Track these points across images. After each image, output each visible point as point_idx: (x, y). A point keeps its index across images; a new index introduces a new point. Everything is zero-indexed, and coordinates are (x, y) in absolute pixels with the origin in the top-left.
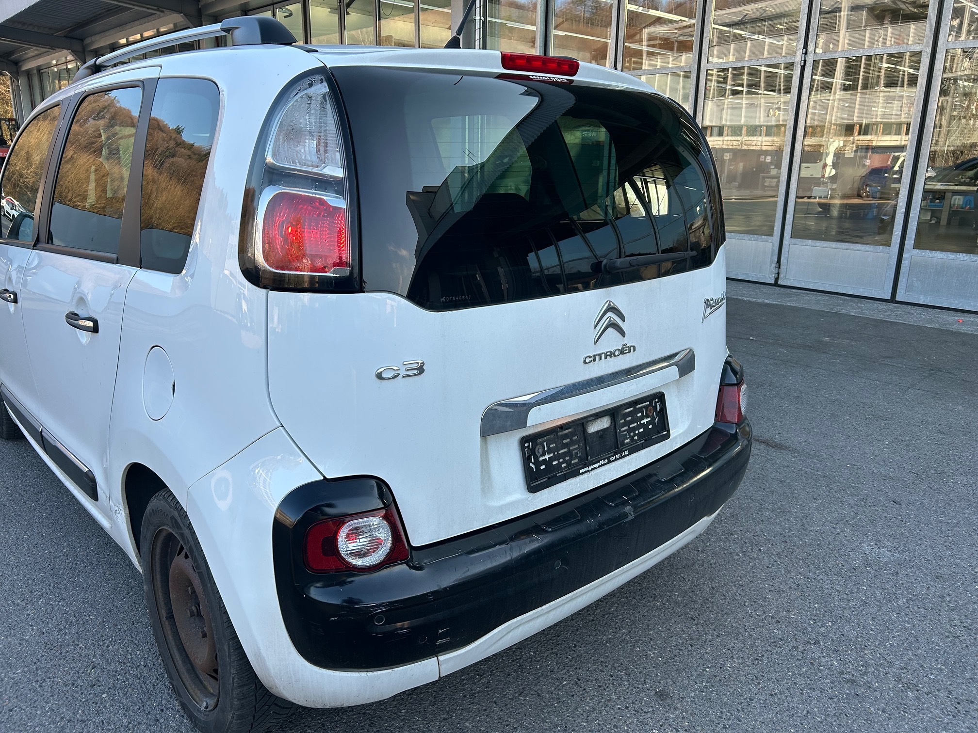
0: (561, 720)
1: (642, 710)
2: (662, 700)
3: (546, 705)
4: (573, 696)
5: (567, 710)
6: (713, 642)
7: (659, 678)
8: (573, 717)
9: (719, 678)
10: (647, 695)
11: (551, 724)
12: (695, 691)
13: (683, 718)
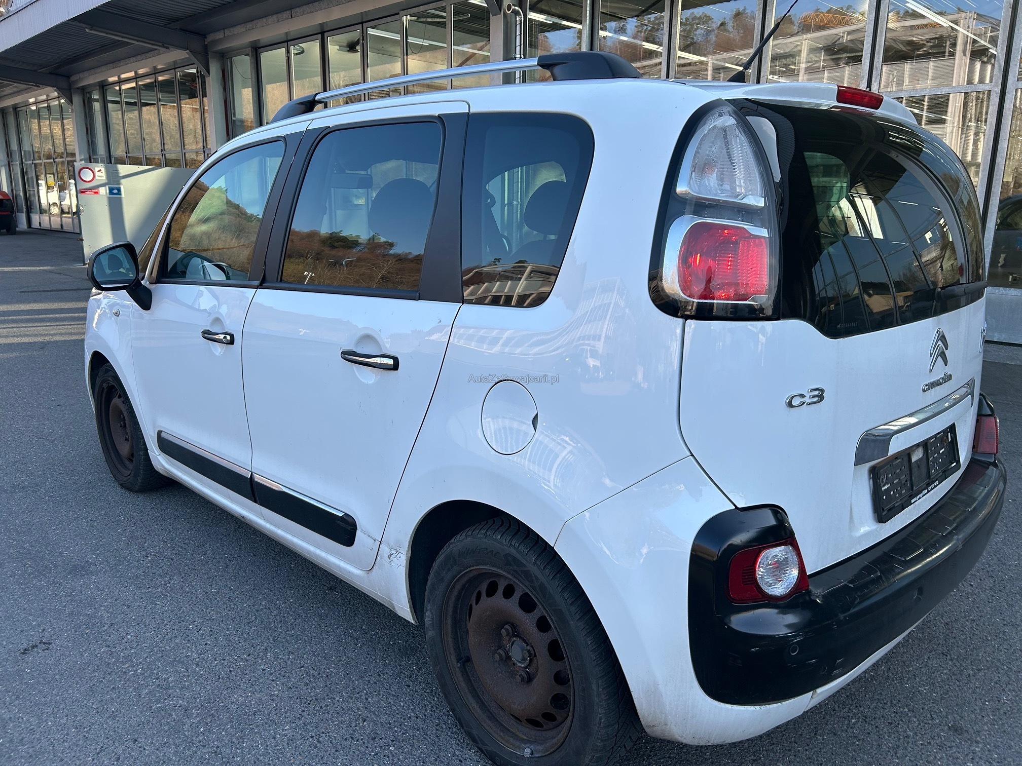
0: (872, 758)
1: (945, 745)
2: (959, 735)
3: (847, 743)
4: (869, 733)
5: (872, 748)
6: (977, 677)
7: (944, 713)
8: (881, 755)
9: (1002, 712)
10: (942, 730)
11: (863, 761)
12: (986, 724)
13: (989, 751)
